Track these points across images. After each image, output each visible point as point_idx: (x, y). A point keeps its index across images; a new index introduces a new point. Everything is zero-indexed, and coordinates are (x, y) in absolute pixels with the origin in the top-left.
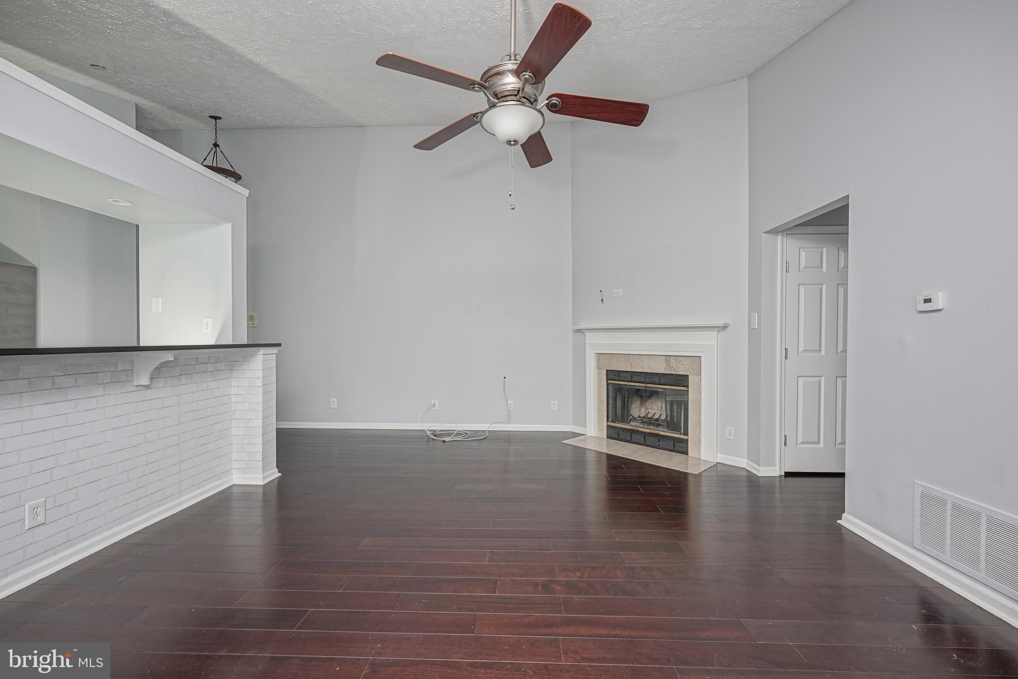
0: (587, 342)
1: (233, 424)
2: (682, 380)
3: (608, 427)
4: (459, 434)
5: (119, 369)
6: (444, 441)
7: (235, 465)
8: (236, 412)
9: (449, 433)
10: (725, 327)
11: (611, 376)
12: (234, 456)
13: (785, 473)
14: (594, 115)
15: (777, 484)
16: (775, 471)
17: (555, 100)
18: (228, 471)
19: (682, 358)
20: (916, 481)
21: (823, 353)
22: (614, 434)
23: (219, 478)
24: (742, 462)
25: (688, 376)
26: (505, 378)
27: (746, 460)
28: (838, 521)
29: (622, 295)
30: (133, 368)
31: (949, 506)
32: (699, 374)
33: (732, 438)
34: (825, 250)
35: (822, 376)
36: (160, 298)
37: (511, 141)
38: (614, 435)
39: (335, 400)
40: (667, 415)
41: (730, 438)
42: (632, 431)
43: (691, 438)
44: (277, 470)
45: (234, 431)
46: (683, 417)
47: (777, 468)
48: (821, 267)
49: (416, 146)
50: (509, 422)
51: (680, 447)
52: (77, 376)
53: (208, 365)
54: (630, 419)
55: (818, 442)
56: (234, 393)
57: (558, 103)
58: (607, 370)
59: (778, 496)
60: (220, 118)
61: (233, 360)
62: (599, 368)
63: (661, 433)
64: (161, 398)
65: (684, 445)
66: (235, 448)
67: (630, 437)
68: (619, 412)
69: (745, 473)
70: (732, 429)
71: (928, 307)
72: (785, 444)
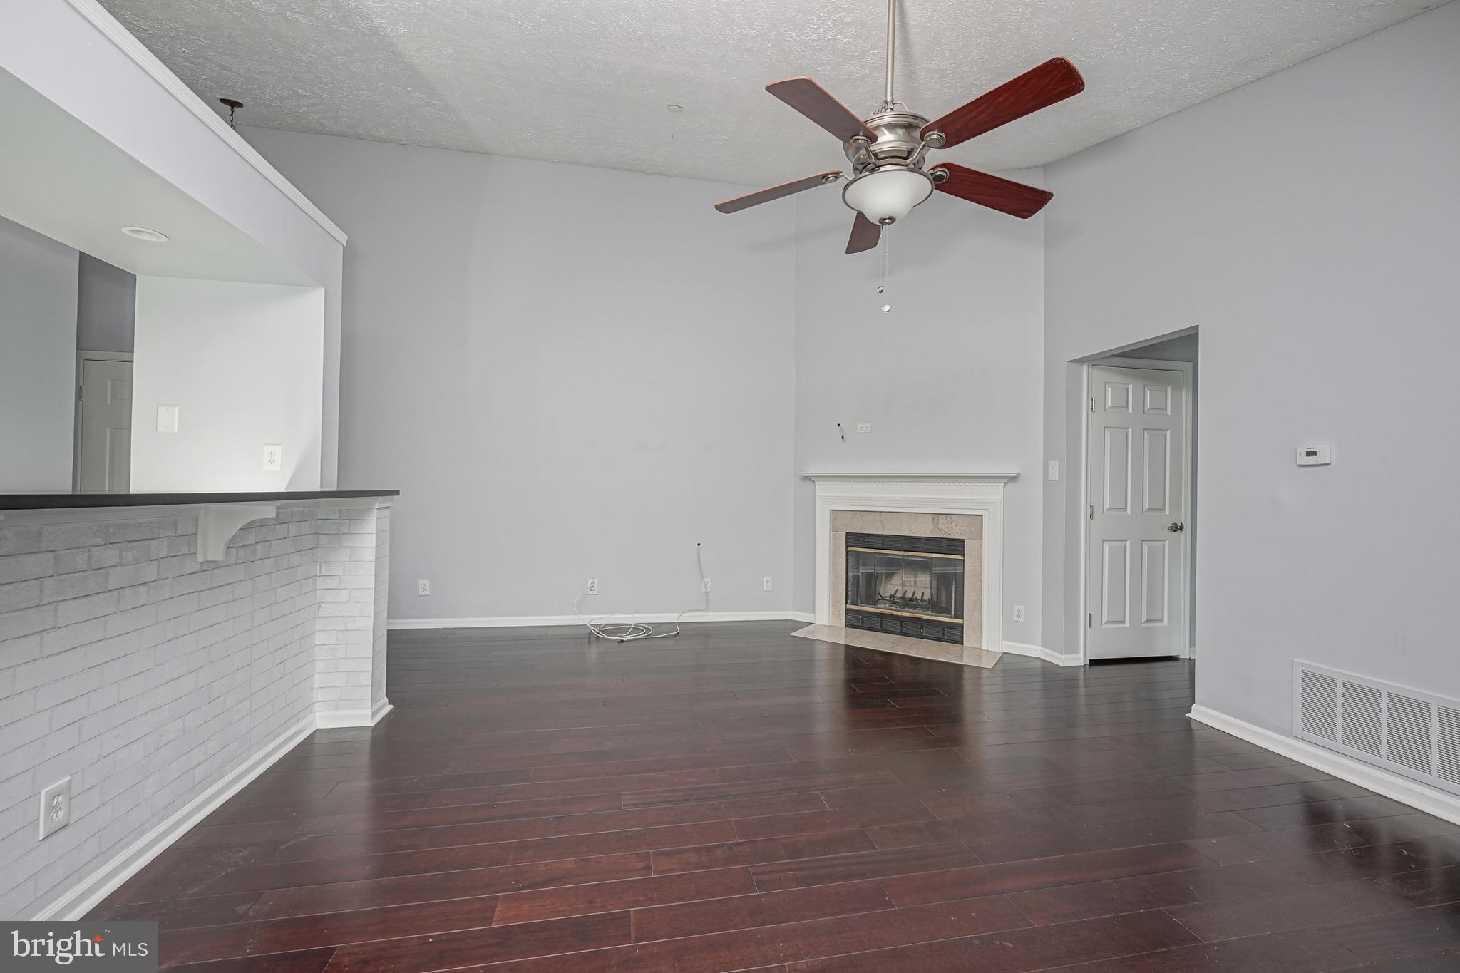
0: (818, 494)
1: (317, 627)
2: (955, 546)
3: (847, 611)
4: (637, 629)
5: (179, 533)
6: (622, 641)
7: (319, 695)
8: (323, 605)
9: (621, 628)
10: (1013, 479)
11: (852, 541)
12: (318, 681)
13: (1090, 660)
14: (981, 197)
15: (1081, 676)
16: (1078, 659)
17: (939, 172)
18: (308, 707)
19: (956, 517)
20: (1295, 660)
21: (1129, 511)
22: (855, 621)
23: (298, 719)
24: (1035, 650)
25: (964, 540)
26: (699, 544)
27: (1040, 647)
28: (1187, 715)
29: (869, 431)
30: (197, 532)
31: (1340, 686)
32: (980, 537)
33: (1022, 620)
34: (1131, 386)
35: (1126, 540)
36: (177, 409)
37: (884, 219)
38: (855, 623)
39: (427, 582)
40: (932, 594)
41: (1019, 620)
42: (883, 616)
43: (967, 621)
44: (386, 699)
45: (319, 638)
46: (953, 595)
47: (1082, 655)
48: (1127, 407)
49: (718, 207)
50: (707, 610)
51: (953, 635)
52: (122, 545)
53: (291, 525)
54: (877, 599)
55: (1123, 622)
56: (320, 572)
57: (945, 175)
58: (847, 533)
59: (1082, 690)
60: (240, 105)
61: (320, 518)
62: (834, 529)
63: (925, 617)
64: (231, 583)
65: (958, 632)
66: (320, 666)
67: (880, 623)
68: (862, 591)
69: (1038, 664)
70: (1022, 608)
71: (1312, 460)
72: (1090, 625)
